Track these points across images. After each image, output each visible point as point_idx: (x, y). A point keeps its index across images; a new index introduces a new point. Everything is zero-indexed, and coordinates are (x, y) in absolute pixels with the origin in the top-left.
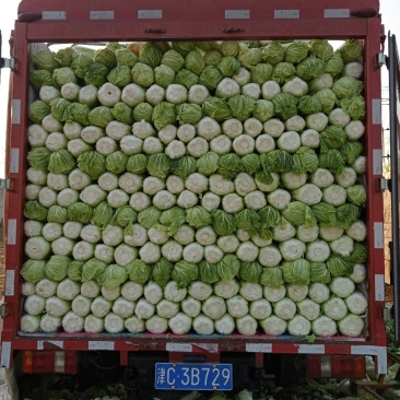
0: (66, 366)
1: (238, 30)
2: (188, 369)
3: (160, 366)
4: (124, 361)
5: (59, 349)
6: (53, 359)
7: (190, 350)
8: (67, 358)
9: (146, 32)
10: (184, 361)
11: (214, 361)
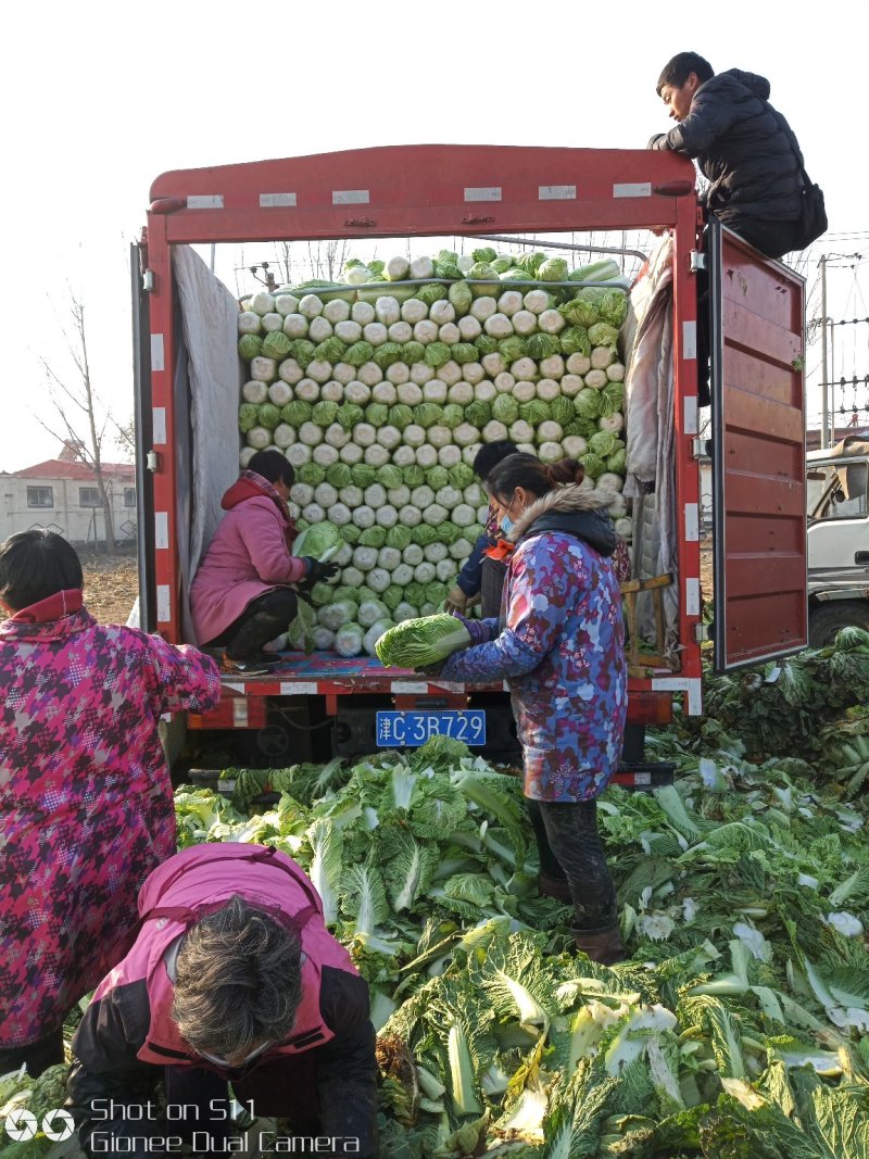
0: (250, 718)
1: (485, 220)
2: (422, 719)
3: (383, 716)
4: (331, 707)
5: (238, 695)
6: (230, 708)
7: (425, 691)
8: (250, 709)
9: (346, 225)
10: (418, 707)
11: (459, 706)
